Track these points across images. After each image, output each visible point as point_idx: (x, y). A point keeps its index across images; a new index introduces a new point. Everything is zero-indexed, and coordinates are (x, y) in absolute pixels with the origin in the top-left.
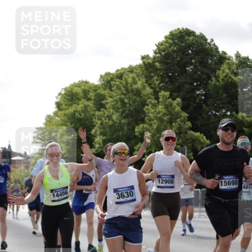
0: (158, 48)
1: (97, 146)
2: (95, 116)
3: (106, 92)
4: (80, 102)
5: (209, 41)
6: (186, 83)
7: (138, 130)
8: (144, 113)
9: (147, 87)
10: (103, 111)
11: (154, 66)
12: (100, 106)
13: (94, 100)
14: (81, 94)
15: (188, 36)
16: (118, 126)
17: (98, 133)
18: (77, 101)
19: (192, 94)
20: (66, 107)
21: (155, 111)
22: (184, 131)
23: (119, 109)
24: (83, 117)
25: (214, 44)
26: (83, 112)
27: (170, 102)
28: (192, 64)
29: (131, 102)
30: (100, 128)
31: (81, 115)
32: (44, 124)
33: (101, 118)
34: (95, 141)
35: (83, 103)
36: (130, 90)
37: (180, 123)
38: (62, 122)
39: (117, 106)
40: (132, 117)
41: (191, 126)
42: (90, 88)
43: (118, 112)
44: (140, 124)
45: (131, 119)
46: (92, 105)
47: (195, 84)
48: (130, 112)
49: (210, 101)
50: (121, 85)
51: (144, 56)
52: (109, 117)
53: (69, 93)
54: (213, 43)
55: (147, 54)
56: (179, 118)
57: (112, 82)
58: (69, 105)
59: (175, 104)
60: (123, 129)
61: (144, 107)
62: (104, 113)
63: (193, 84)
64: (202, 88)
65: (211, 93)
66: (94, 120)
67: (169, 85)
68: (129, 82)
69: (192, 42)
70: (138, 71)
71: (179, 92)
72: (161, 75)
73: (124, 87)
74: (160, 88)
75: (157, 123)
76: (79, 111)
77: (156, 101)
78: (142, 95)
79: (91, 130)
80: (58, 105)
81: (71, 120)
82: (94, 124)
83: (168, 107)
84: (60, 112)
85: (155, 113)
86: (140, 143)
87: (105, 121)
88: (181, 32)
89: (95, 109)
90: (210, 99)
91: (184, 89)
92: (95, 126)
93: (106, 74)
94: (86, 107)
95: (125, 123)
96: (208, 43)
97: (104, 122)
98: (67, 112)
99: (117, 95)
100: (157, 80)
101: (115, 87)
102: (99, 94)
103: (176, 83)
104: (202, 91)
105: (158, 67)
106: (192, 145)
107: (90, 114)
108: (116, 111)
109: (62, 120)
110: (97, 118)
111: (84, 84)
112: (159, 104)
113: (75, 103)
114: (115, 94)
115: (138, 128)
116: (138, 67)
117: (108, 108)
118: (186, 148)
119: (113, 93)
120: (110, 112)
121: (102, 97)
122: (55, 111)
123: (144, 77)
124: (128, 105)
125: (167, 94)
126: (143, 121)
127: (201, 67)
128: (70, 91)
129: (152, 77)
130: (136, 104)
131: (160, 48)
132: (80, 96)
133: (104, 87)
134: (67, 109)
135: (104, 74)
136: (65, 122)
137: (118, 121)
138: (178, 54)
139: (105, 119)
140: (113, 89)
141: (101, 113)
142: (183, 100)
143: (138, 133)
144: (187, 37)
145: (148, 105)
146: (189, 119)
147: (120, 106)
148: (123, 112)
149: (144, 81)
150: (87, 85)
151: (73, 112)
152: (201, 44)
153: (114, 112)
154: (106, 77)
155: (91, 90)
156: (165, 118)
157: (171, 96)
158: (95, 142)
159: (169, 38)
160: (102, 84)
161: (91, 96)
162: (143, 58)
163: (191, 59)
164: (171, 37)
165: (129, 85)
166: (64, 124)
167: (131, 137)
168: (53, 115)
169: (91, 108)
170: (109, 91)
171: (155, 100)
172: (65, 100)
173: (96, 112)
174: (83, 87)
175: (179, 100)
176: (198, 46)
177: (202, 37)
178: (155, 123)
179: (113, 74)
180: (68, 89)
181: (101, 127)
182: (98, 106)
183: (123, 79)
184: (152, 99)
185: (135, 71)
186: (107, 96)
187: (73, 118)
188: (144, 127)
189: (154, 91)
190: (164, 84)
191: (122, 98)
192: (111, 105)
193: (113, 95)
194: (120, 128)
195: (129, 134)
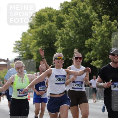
2: (57, 33)
3: (65, 16)
4: (46, 23)
7: (87, 43)
8: (91, 31)
9: (94, 12)
10: (63, 30)
12: (60, 25)
13: (56, 21)
14: (47, 17)
16: (73, 40)
17: (59, 45)
18: (44, 22)
20: (36, 27)
21: (99, 30)
23: (74, 28)
24: (49, 34)
26: (48, 30)
27: (109, 23)
29: (82, 23)
30: (60, 41)
31: (47, 32)
32: (21, 38)
33: (62, 34)
34: (57, 51)
35: (49, 23)
36: (81, 15)
38: (33, 37)
39: (72, 25)
43: (73, 30)
44: (89, 38)
45: (82, 35)
46: (55, 25)
48: (81, 30)
50: (75, 11)
52: (67, 34)
53: (39, 16)
57: (68, 9)
58: (38, 25)
59: (113, 25)
60: (77, 42)
61: (92, 27)
62: (64, 31)
66: (56, 36)
67: (109, 11)
68: (81, 8)
72: (103, 4)
73: (77, 12)
74: (103, 14)
75: (101, 38)
76: (46, 29)
77: (100, 23)
78: (90, 18)
79: (54, 43)
81: (40, 36)
82: (56, 38)
83: (109, 26)
84: (32, 30)
85: (99, 31)
86: (88, 52)
87: (64, 37)
89: (57, 28)
92: (57, 40)
94: (50, 26)
95: (77, 38)
97: (63, 38)
98: (37, 30)
100: (100, 7)
101: (71, 12)
102: (60, 17)
103: (114, 9)
107: (53, 31)
108: (72, 30)
109: (34, 36)
110: (58, 34)
111: (49, 10)
112: (102, 24)
113: (43, 24)
114: (71, 18)
115: (87, 42)
117: (66, 27)
119: (69, 16)
120: (67, 30)
121: (62, 20)
122: (29, 30)
124: (80, 25)
125: (108, 17)
126: (91, 37)
128: (39, 15)
132: (46, 18)
133: (63, 12)
134: (37, 28)
135: (63, 3)
136: (36, 37)
137: (73, 37)
139: (64, 35)
140: (69, 14)
141: (61, 31)
143: (87, 45)
145: (94, 25)
147: (74, 26)
148: (76, 30)
150: (51, 11)
151: (41, 30)
153: (71, 30)
154: (64, 5)
155: (54, 15)
156: (106, 34)
157: (110, 19)
160: (62, 10)
161: (54, 19)
165: (81, 11)
166: (35, 38)
167: (83, 48)
168: (27, 32)
169: (54, 28)
170: (67, 15)
171: (99, 21)
173: (58, 30)
174: (48, 12)
175: (116, 21)
178: (99, 38)
179: (69, 3)
180: (38, 14)
181: (61, 41)
182: (59, 26)
183: (77, 6)
184: (97, 21)
186: (66, 19)
187: (41, 34)
188: (91, 41)
189: (98, 15)
190: (106, 10)
191: (75, 20)
192: (68, 25)
193: (69, 18)
194: (75, 41)
195: (80, 46)
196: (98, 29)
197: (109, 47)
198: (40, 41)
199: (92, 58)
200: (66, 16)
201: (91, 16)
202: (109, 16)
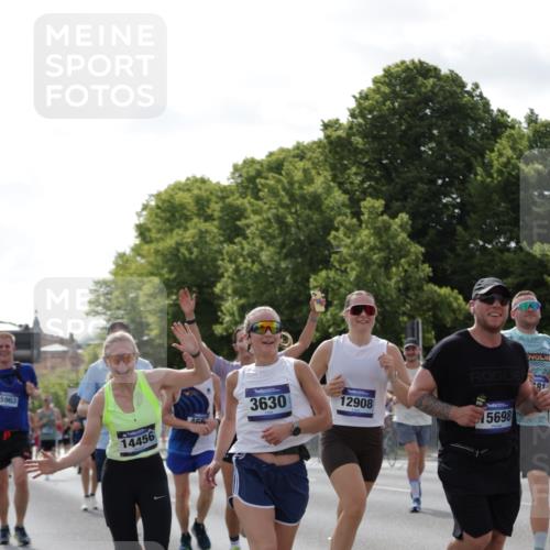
0: (359, 105)
1: (227, 319)
2: (222, 254)
3: (246, 202)
4: (189, 225)
5: (469, 88)
6: (421, 180)
7: (315, 284)
8: (328, 246)
9: (336, 189)
10: (241, 243)
11: (351, 143)
12: (233, 231)
13: (221, 219)
14: (192, 207)
15: (425, 79)
16: (272, 277)
17: (229, 291)
18: (183, 221)
19: (433, 204)
20: (159, 236)
21: (352, 243)
22: (414, 284)
23: (273, 237)
24: (197, 257)
25: (481, 93)
26: (196, 245)
27: (384, 221)
28: (432, 138)
29: (300, 224)
30: (233, 279)
31: (191, 253)
32: (111, 273)
33: (236, 258)
34: (223, 308)
35: (196, 225)
36: (297, 198)
37: (406, 267)
38: (149, 268)
39: (270, 231)
40: (303, 255)
41: (431, 274)
42: (211, 193)
43: (273, 245)
44: (322, 270)
45: (300, 260)
46: (215, 230)
47: (440, 182)
48: (298, 245)
49: (472, 219)
50: (280, 187)
51: (330, 121)
52: (254, 257)
53: (166, 205)
54: (478, 92)
55: (335, 118)
56: (405, 256)
57: (258, 181)
58: (165, 231)
59: (395, 227)
60: (284, 282)
61: (329, 234)
62: (243, 249)
63: (433, 182)
64: (453, 190)
65: (475, 200)
67: (383, 185)
68: (296, 178)
69: (432, 91)
70: (314, 155)
71: (405, 199)
72: (366, 164)
73: (284, 189)
74: (365, 193)
75: (358, 269)
76: (188, 243)
77: (355, 220)
78: (324, 207)
79: (213, 284)
80: (142, 231)
81: (170, 263)
82: (221, 271)
83: (381, 232)
84: (146, 247)
85: (352, 247)
87: (244, 265)
88: (407, 69)
89: (222, 239)
90: (473, 215)
91: (416, 193)
92: (222, 276)
93: (245, 162)
94: (202, 234)
95: (287, 268)
96: (467, 92)
97: (241, 268)
98: (161, 246)
99: (269, 208)
100: (356, 174)
101: (266, 190)
102: (230, 206)
103: (397, 180)
104: (454, 196)
105: (360, 146)
106: (435, 316)
107: (211, 250)
108: (268, 244)
109: (151, 263)
110: (226, 257)
112: (360, 226)
113: (179, 227)
114: (267, 206)
115: (315, 280)
116: (314, 146)
117: (250, 235)
118: (420, 321)
119: (260, 203)
120: (254, 245)
121: (237, 213)
122: (136, 245)
123: (328, 167)
124: (293, 230)
125: (379, 204)
126: (327, 264)
127: (452, 146)
128: (169, 201)
129: (346, 168)
130: (312, 226)
131: (364, 106)
132: (189, 210)
133: (241, 190)
134: (162, 239)
135: (240, 162)
136: (158, 267)
137: (273, 267)
138: (401, 118)
139: (245, 261)
140: (261, 194)
141: (235, 247)
142: (413, 216)
144: (420, 80)
145: (337, 230)
146: (427, 258)
147: (277, 232)
148: (283, 245)
149: (330, 178)
150: (203, 187)
151: (174, 245)
152: (453, 94)
153: (265, 246)
154: (245, 170)
155: (214, 199)
156: (375, 257)
157: (387, 209)
158: (222, 311)
159: (382, 83)
160: (238, 185)
161: (214, 211)
162: (326, 126)
163: (430, 127)
164: (387, 80)
165: (296, 186)
166: (155, 272)
167: (302, 298)
168: (132, 254)
169: (214, 237)
170: (252, 200)
171: (352, 218)
172: (158, 220)
173: (225, 245)
174: (196, 192)
175: (404, 216)
176: (445, 99)
177: (455, 80)
178: (352, 269)
179: (261, 163)
180: (163, 197)
181: (235, 277)
182: (228, 231)
183: (283, 173)
184: (345, 214)
185: (309, 155)
186: (249, 211)
187: (174, 258)
188: (328, 277)
189: (350, 199)
190: (373, 183)
191: (280, 213)
192: (257, 229)
193: (261, 208)
194: (277, 279)
195: (295, 293)
196: (349, 241)
197: (383, 293)
198: (168, 279)
199: (331, 330)
200: (250, 203)
201: (329, 202)
202: (383, 202)
